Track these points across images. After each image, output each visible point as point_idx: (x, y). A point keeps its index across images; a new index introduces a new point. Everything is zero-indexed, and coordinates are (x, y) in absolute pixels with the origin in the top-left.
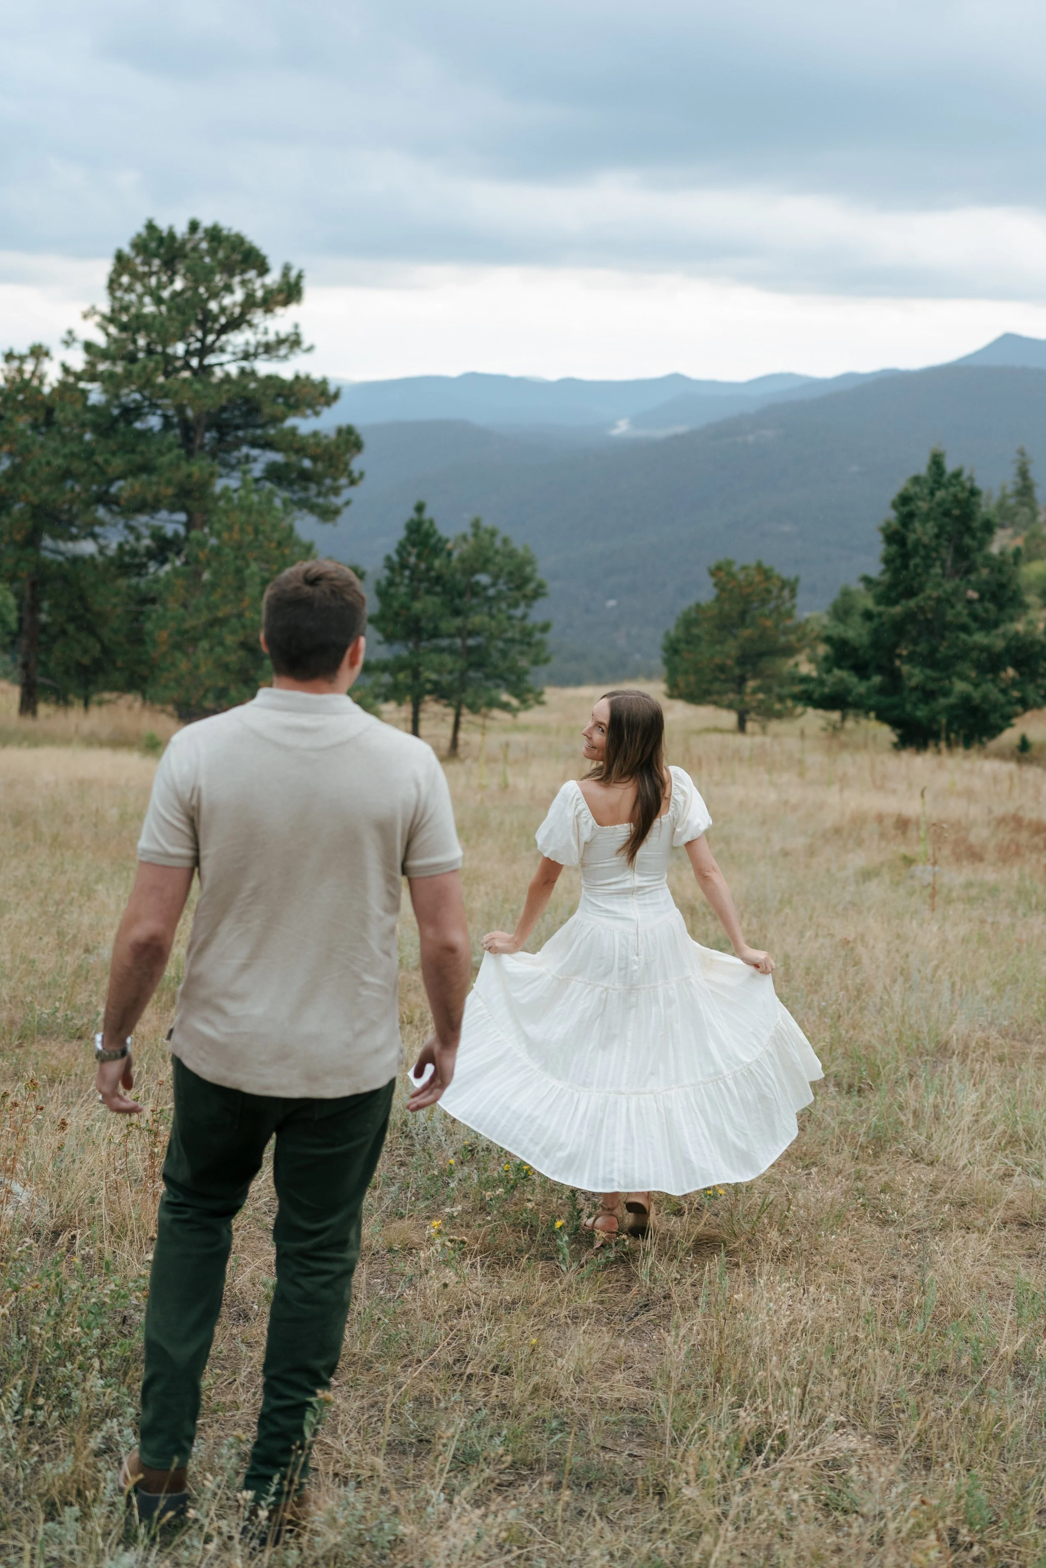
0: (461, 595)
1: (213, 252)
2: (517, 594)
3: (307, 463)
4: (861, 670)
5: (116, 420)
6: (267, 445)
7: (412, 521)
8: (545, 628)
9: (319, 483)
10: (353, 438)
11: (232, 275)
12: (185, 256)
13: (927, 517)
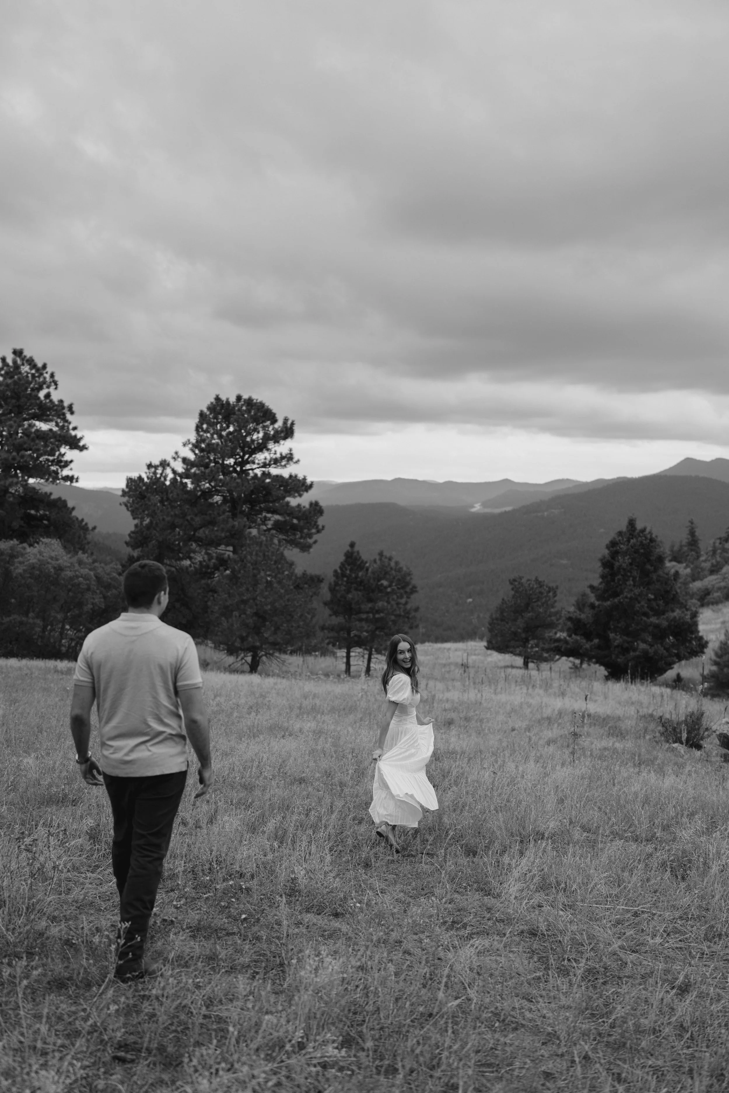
0: (373, 591)
1: (248, 411)
2: (402, 591)
3: (295, 521)
4: (588, 636)
5: (199, 497)
6: (274, 512)
7: (348, 551)
8: (417, 609)
9: (301, 532)
10: (318, 508)
11: (258, 424)
12: (234, 414)
13: (626, 553)
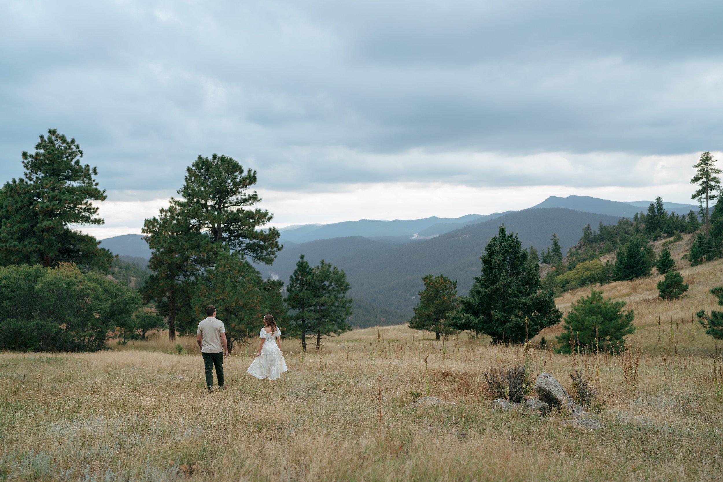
0: (318, 290)
1: (222, 165)
2: (339, 288)
3: (262, 243)
4: (476, 314)
7: (299, 262)
8: (351, 301)
9: (266, 250)
10: (275, 232)
11: (229, 174)
12: (213, 167)
13: (499, 253)
